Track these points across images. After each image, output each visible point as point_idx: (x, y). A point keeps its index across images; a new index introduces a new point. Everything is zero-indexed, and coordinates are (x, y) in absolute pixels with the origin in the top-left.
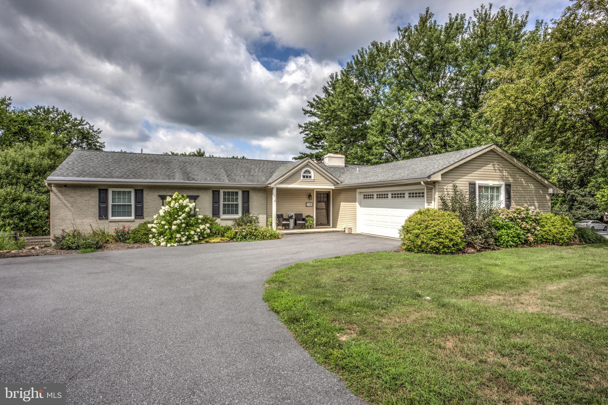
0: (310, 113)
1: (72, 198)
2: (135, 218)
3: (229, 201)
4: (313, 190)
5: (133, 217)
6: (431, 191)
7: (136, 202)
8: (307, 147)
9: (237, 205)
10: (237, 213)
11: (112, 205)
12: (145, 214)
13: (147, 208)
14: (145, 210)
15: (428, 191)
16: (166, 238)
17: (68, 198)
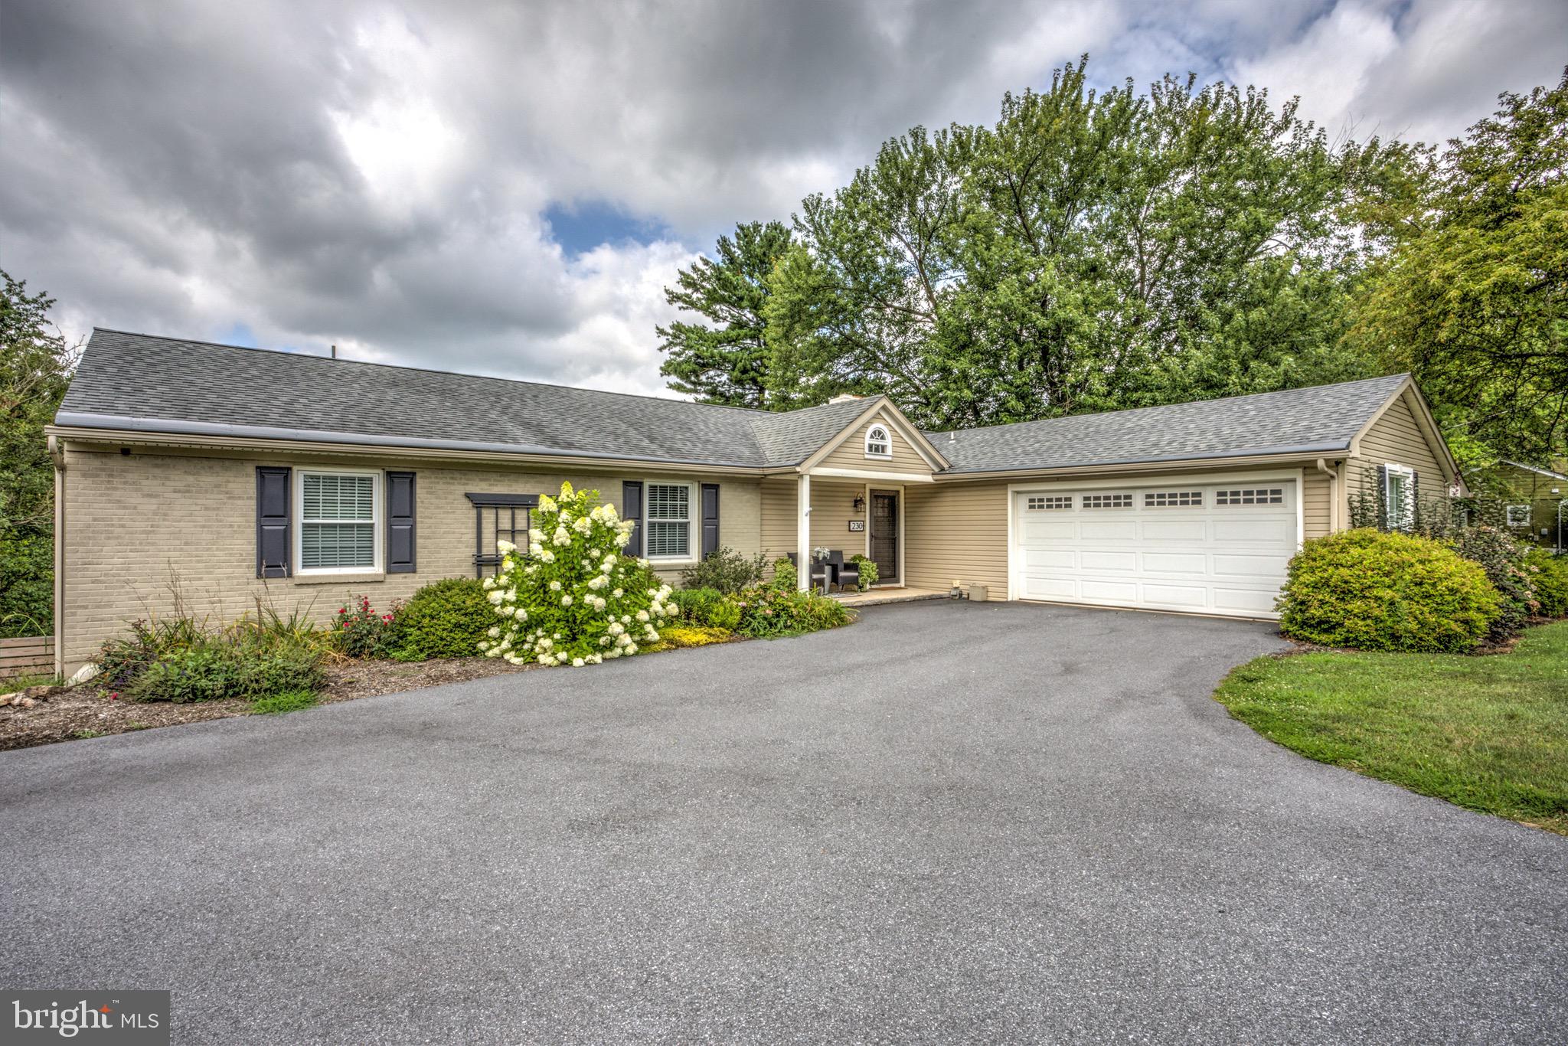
1: (154, 500)
2: (389, 571)
3: (663, 515)
5: (378, 568)
6: (1325, 485)
7: (392, 516)
8: (671, 386)
9: (685, 527)
10: (684, 550)
11: (305, 526)
12: (421, 559)
13: (429, 538)
14: (419, 541)
15: (1308, 485)
16: (557, 636)
17: (135, 499)
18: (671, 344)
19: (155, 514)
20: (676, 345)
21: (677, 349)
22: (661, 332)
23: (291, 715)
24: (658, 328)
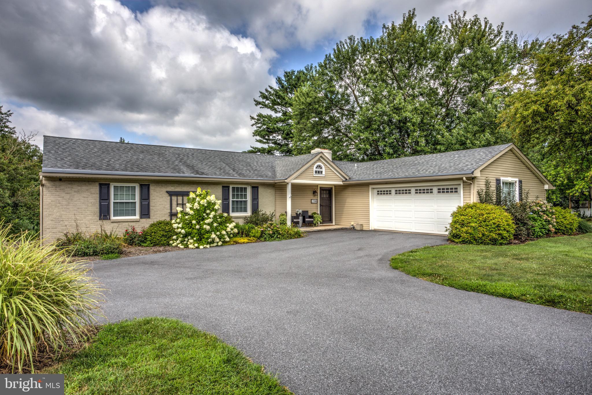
0: (263, 105)
1: (68, 195)
2: (141, 218)
3: (237, 198)
4: (317, 186)
5: (137, 217)
6: (469, 186)
7: (142, 199)
8: (257, 141)
9: (246, 202)
10: (245, 210)
11: (114, 203)
12: (152, 213)
13: (154, 206)
14: (151, 208)
15: (464, 186)
16: (195, 239)
17: (63, 195)
18: (256, 123)
19: (69, 199)
20: (259, 123)
21: (259, 125)
22: (252, 118)
23: (113, 260)
24: (251, 117)
